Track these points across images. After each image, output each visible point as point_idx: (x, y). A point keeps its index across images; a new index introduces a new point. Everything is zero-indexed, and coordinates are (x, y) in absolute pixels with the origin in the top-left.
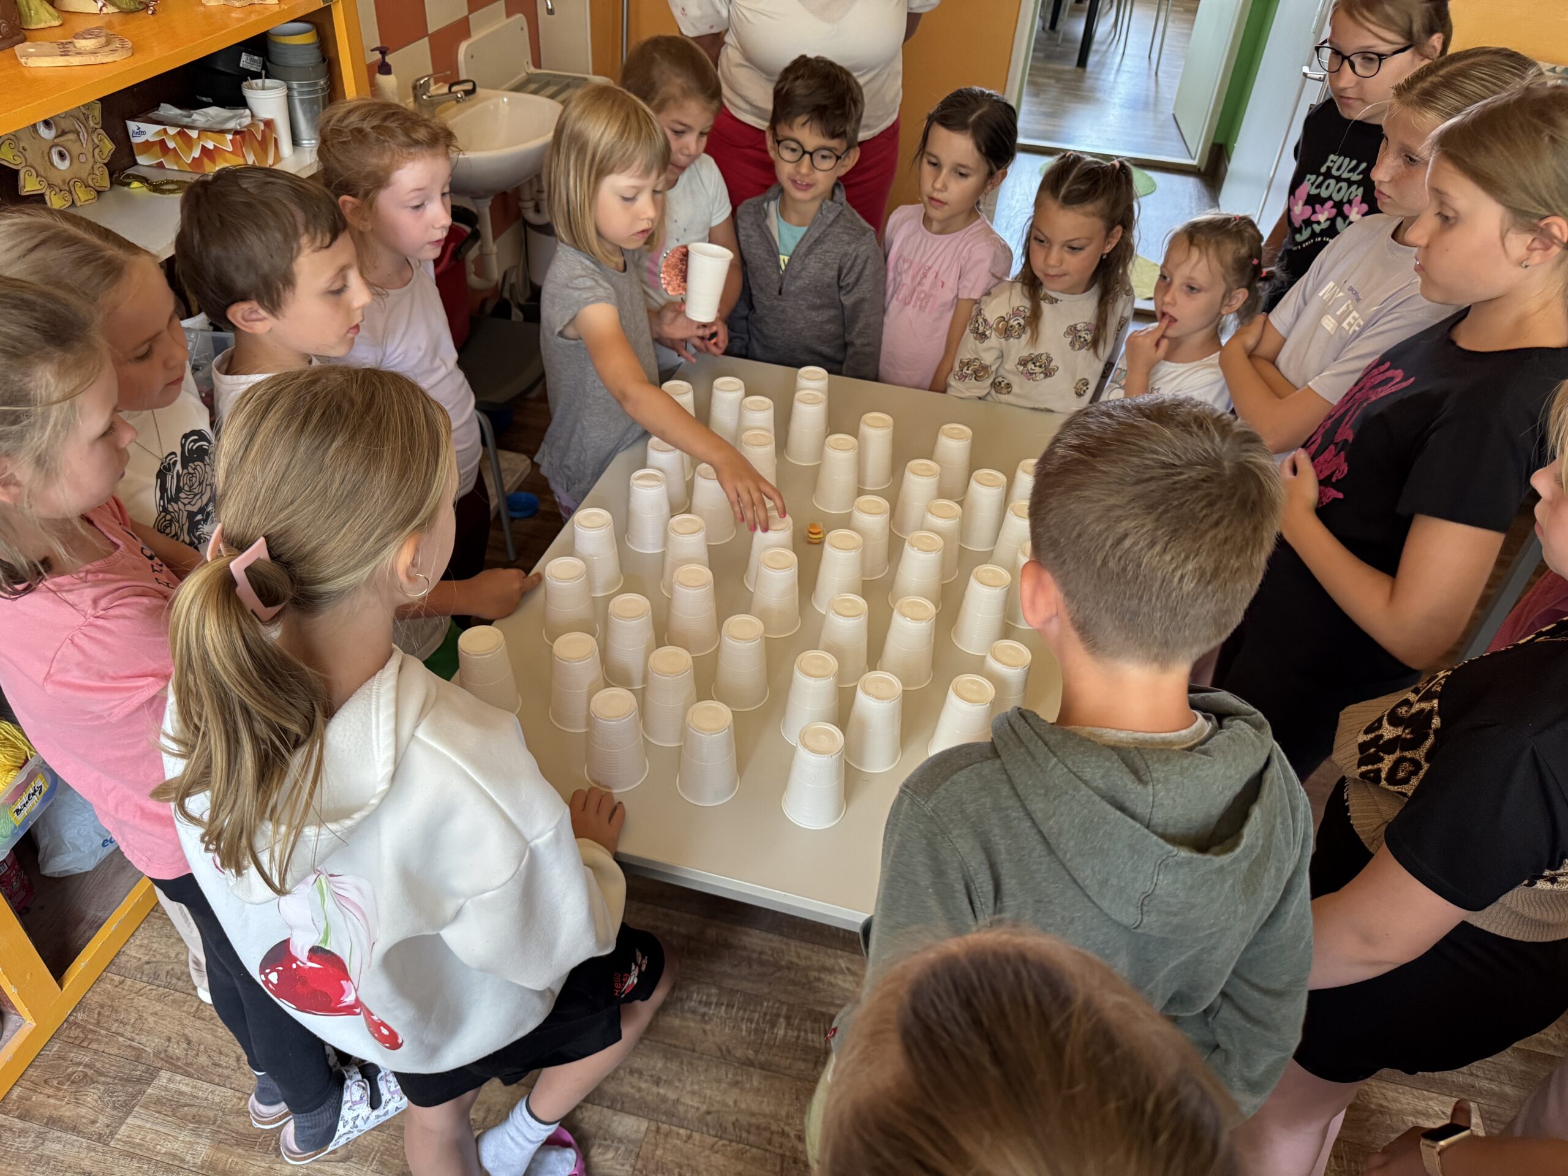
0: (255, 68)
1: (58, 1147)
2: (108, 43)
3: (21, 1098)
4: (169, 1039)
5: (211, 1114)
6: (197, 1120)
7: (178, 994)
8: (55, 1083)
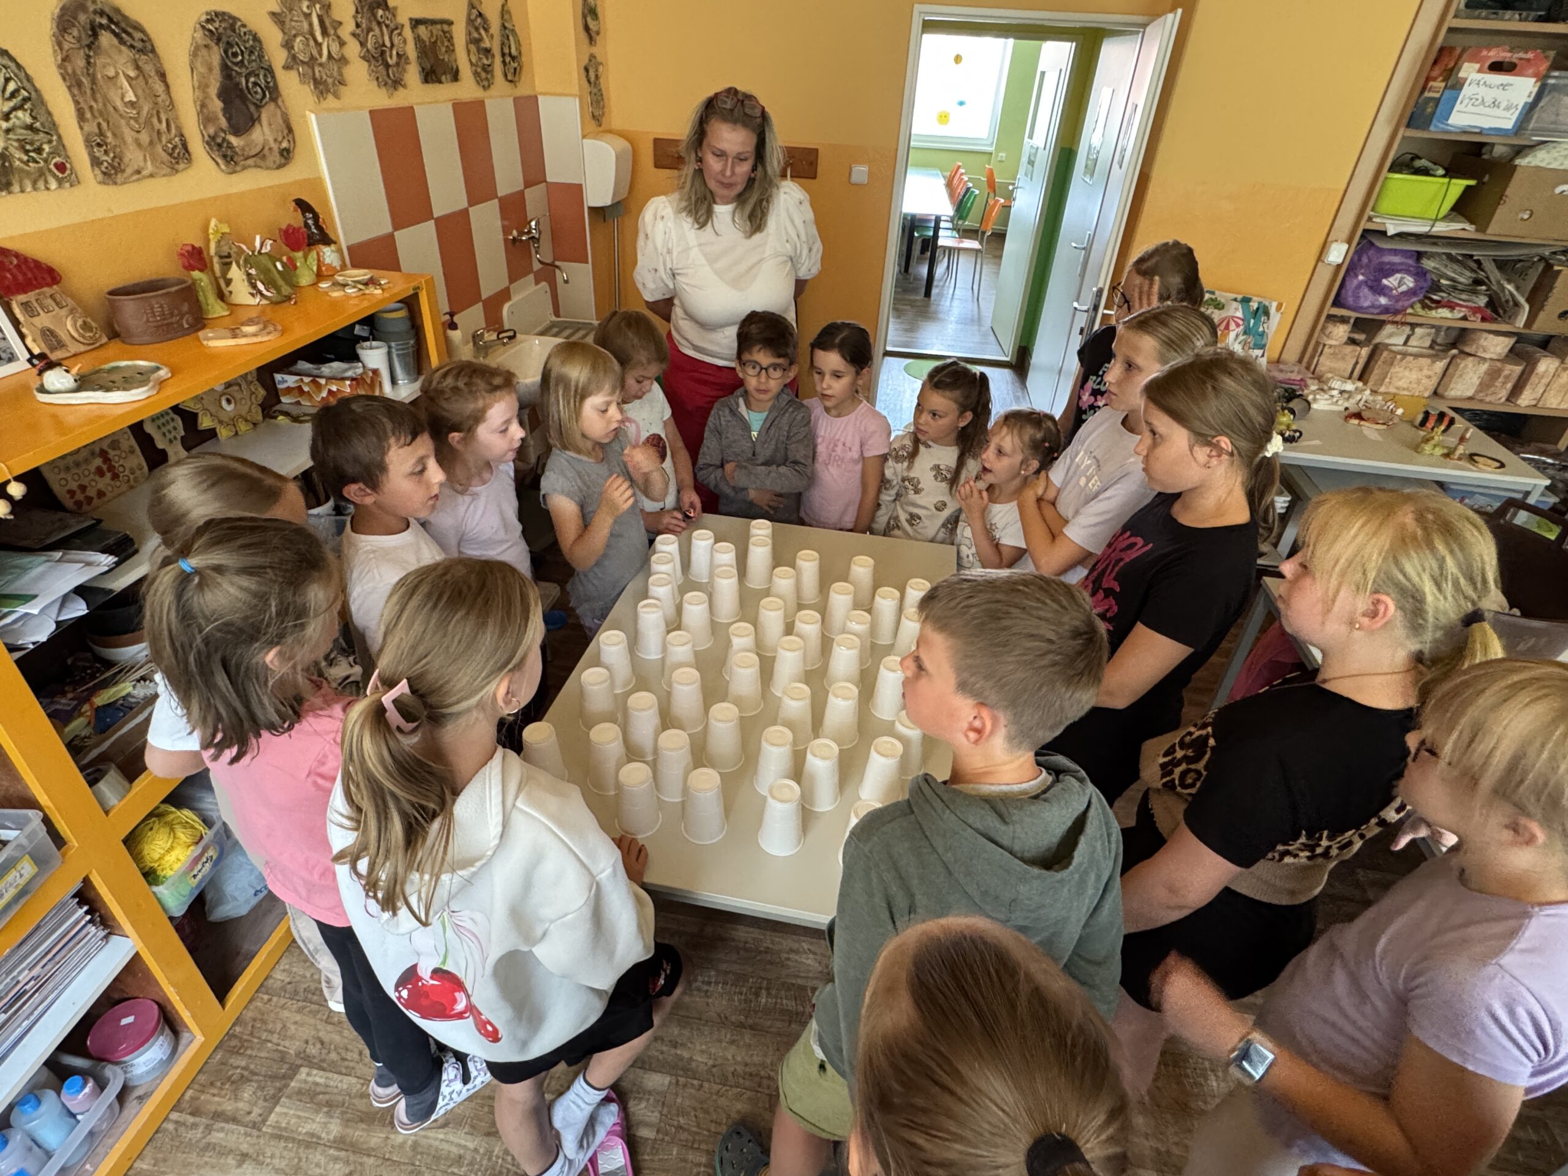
0: (365, 334)
1: (222, 1135)
2: (265, 327)
3: (192, 1098)
4: (307, 1042)
5: (340, 1098)
6: (329, 1104)
7: (313, 1006)
8: (219, 1084)
